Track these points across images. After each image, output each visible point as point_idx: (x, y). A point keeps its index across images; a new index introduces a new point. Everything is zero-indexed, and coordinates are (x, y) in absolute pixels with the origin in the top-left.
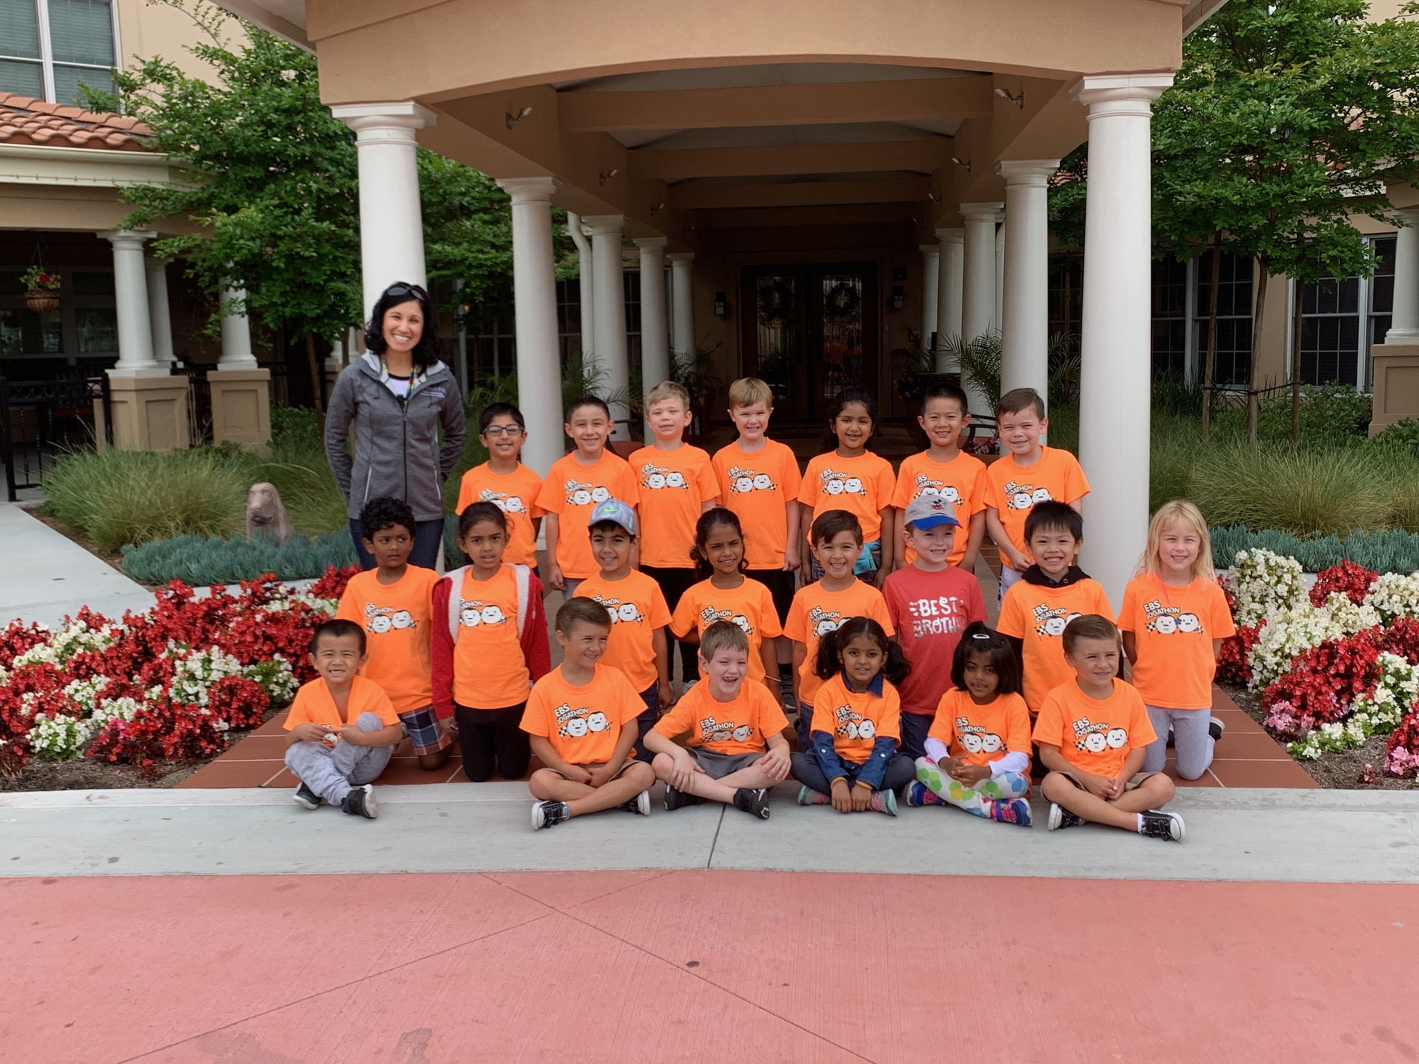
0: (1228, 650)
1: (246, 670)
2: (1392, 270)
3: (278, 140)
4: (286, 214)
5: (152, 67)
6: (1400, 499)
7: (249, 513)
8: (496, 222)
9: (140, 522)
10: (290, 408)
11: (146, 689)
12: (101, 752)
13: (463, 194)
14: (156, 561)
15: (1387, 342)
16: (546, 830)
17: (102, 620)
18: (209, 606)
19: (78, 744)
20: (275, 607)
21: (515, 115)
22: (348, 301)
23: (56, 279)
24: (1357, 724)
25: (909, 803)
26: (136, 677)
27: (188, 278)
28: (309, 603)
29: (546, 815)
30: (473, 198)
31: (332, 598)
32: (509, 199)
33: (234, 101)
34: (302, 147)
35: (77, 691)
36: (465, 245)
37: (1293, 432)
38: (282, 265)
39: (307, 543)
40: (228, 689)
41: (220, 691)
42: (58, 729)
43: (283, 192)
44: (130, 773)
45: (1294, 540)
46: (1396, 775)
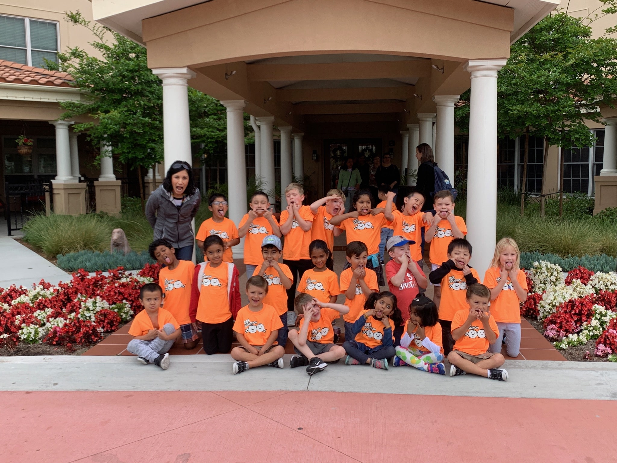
0: (529, 303)
1: (111, 307)
2: (603, 144)
3: (127, 83)
4: (130, 114)
5: (75, 51)
6: (605, 242)
7: (112, 241)
8: (219, 119)
9: (65, 245)
10: (129, 198)
11: (68, 314)
12: (49, 340)
13: (206, 107)
14: (72, 261)
15: (601, 175)
16: (239, 374)
17: (49, 285)
18: (95, 280)
19: (39, 337)
20: (123, 280)
21: (229, 74)
22: (156, 151)
23: (31, 141)
24: (584, 335)
25: (394, 365)
26: (64, 309)
27: (87, 141)
28: (138, 279)
29: (239, 368)
30: (210, 109)
31: (148, 277)
32: (226, 109)
33: (109, 66)
34: (138, 86)
35: (39, 315)
36: (206, 129)
37: (560, 213)
38: (128, 136)
39: (136, 255)
40: (104, 314)
41: (100, 315)
42: (31, 330)
43: (129, 105)
44: (62, 349)
45: (559, 258)
46: (599, 356)
